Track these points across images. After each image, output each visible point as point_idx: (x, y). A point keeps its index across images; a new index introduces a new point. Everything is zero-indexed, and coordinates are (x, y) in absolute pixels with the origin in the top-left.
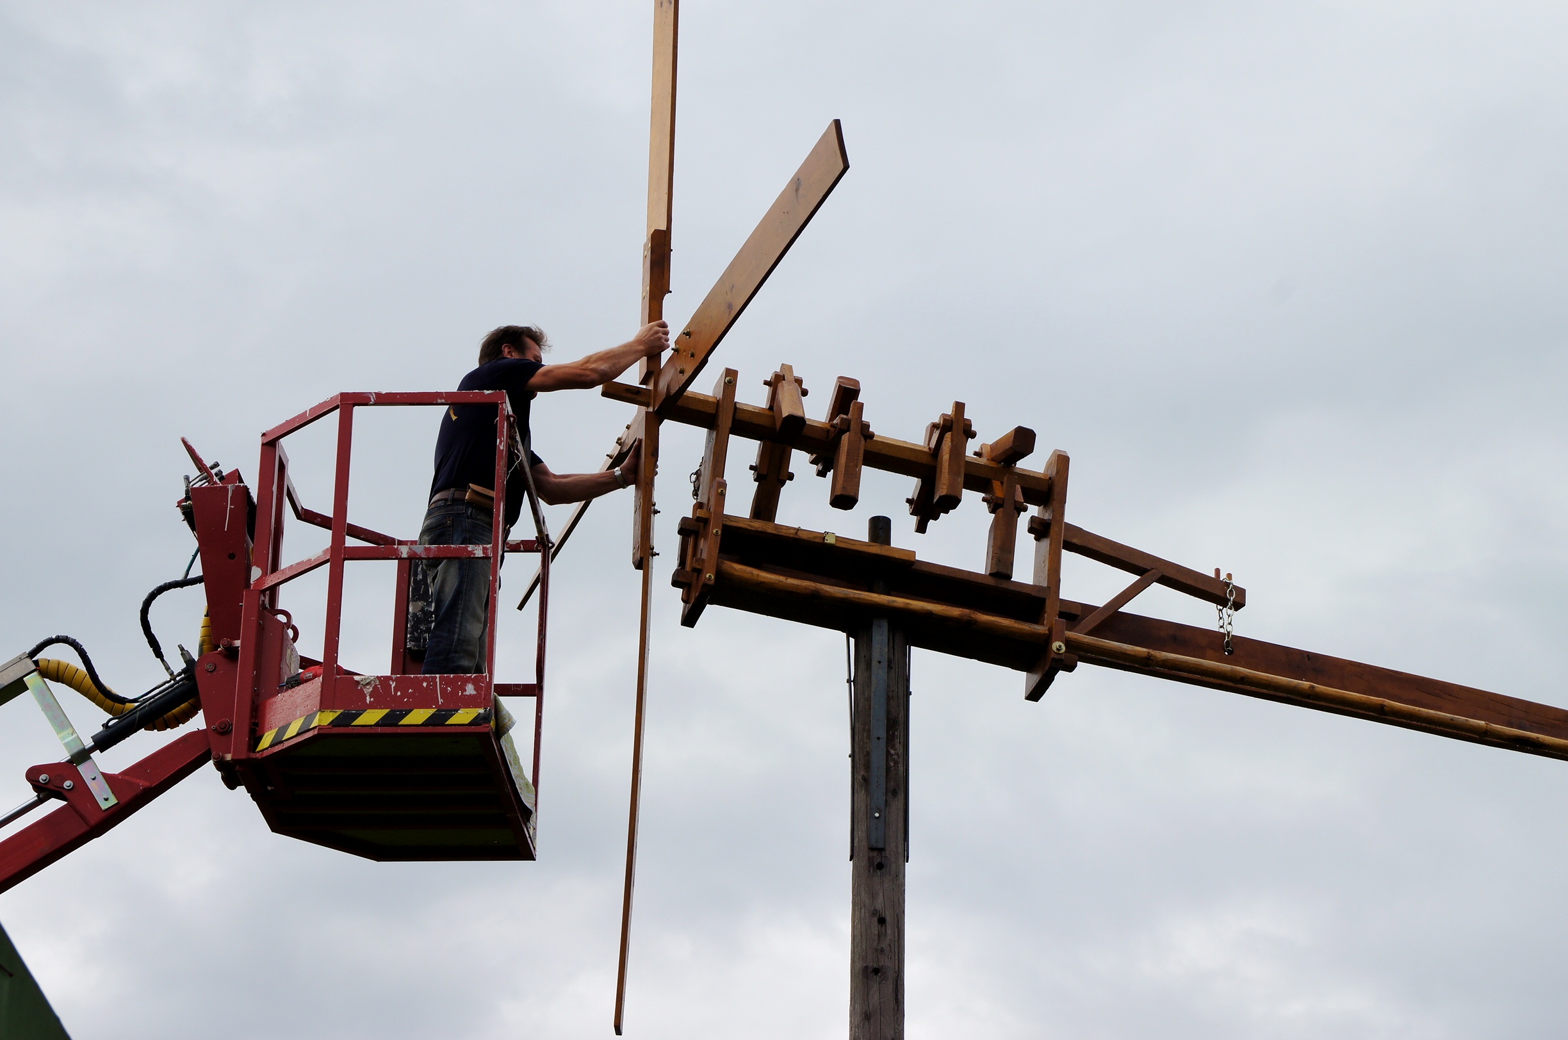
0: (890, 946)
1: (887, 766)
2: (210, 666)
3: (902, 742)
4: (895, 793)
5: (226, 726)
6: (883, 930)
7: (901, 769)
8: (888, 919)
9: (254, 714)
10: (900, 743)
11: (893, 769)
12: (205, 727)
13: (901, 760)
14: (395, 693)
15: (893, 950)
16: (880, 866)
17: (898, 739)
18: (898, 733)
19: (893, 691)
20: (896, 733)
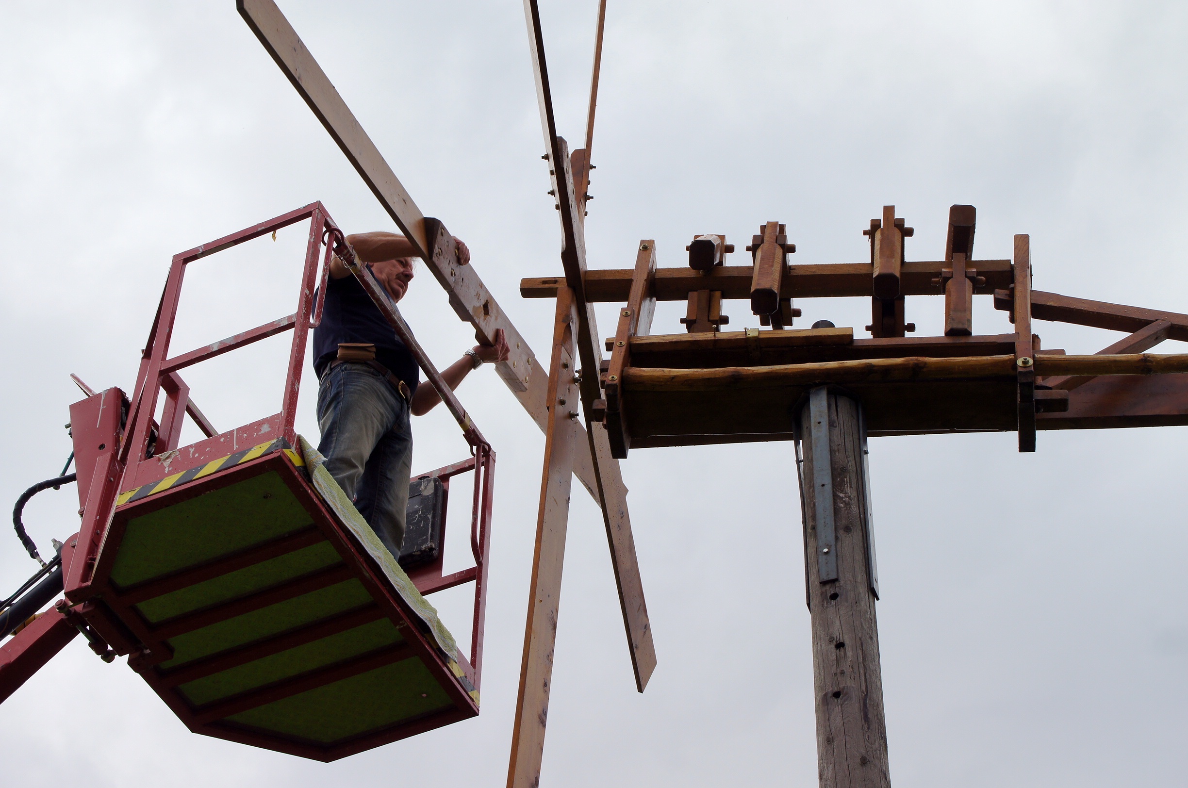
0: (852, 668)
1: (835, 507)
2: (75, 541)
4: (848, 530)
6: (842, 653)
8: (847, 642)
11: (843, 510)
13: (854, 502)
14: (193, 456)
15: (856, 670)
16: (834, 596)
17: (848, 484)
18: (848, 479)
19: (839, 445)
20: (845, 479)
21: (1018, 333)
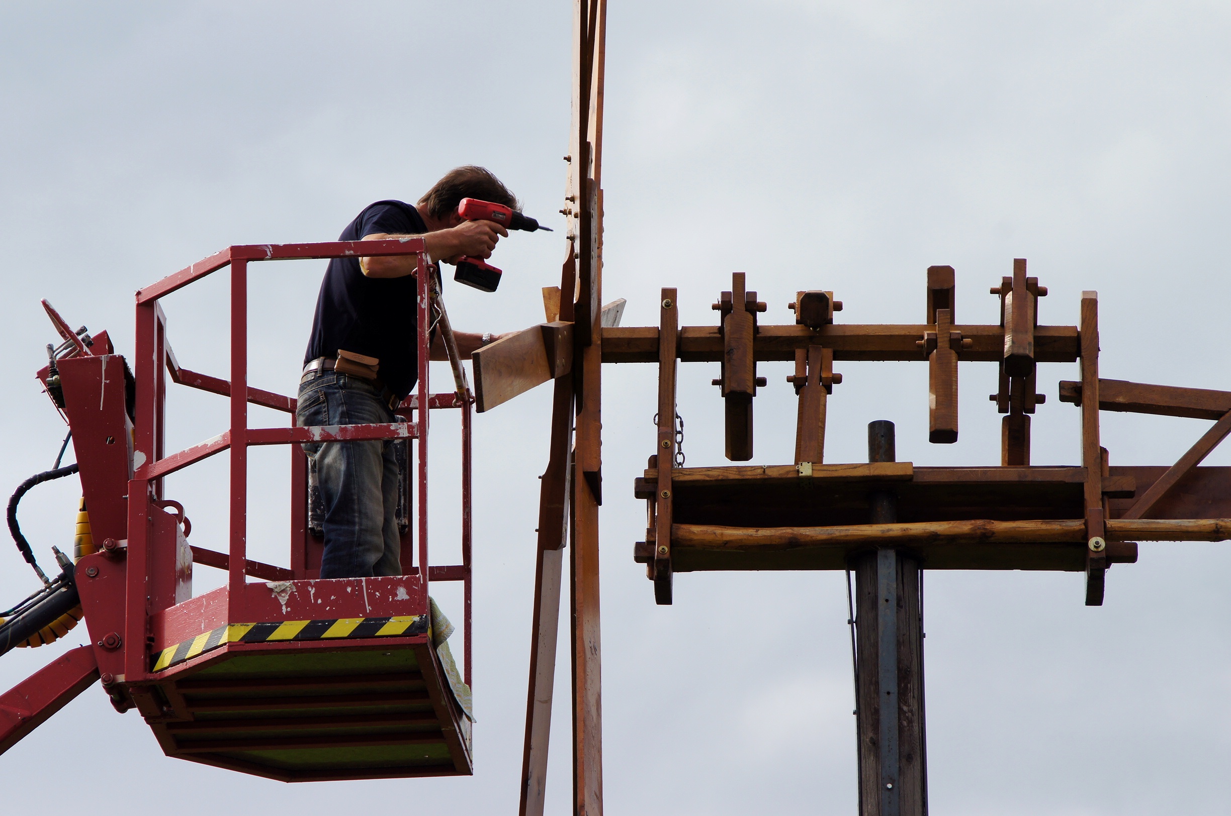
1: (899, 726)
2: (92, 570)
3: (916, 696)
4: (909, 758)
5: (115, 642)
7: (916, 728)
9: (148, 627)
10: (914, 697)
11: (906, 729)
12: (90, 643)
13: (915, 718)
14: (316, 601)
17: (912, 693)
18: (912, 686)
19: (904, 635)
20: (909, 685)
21: (1087, 468)
